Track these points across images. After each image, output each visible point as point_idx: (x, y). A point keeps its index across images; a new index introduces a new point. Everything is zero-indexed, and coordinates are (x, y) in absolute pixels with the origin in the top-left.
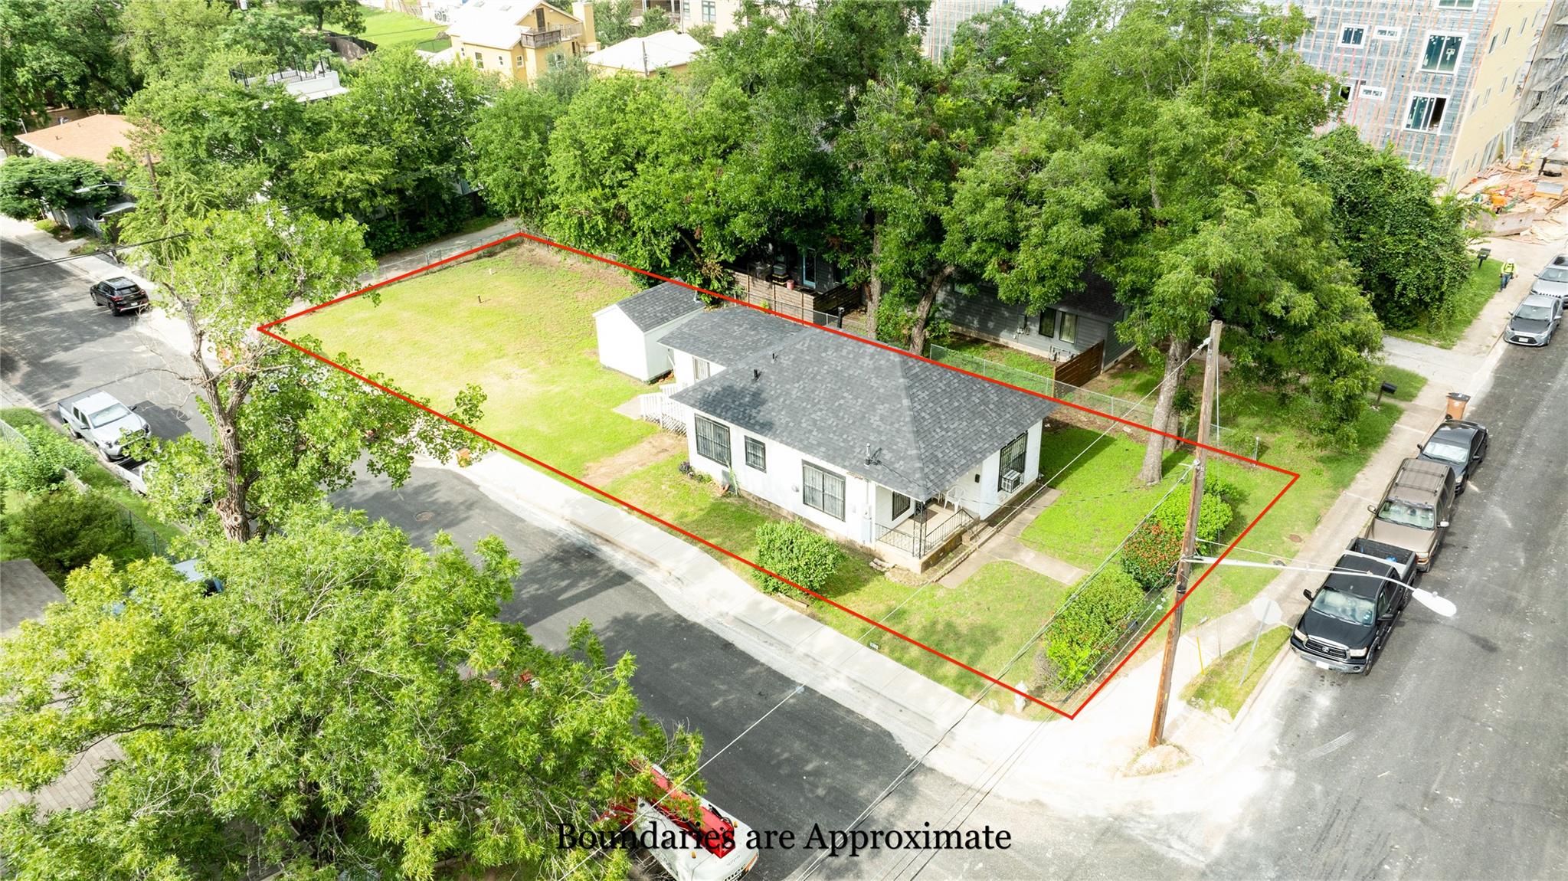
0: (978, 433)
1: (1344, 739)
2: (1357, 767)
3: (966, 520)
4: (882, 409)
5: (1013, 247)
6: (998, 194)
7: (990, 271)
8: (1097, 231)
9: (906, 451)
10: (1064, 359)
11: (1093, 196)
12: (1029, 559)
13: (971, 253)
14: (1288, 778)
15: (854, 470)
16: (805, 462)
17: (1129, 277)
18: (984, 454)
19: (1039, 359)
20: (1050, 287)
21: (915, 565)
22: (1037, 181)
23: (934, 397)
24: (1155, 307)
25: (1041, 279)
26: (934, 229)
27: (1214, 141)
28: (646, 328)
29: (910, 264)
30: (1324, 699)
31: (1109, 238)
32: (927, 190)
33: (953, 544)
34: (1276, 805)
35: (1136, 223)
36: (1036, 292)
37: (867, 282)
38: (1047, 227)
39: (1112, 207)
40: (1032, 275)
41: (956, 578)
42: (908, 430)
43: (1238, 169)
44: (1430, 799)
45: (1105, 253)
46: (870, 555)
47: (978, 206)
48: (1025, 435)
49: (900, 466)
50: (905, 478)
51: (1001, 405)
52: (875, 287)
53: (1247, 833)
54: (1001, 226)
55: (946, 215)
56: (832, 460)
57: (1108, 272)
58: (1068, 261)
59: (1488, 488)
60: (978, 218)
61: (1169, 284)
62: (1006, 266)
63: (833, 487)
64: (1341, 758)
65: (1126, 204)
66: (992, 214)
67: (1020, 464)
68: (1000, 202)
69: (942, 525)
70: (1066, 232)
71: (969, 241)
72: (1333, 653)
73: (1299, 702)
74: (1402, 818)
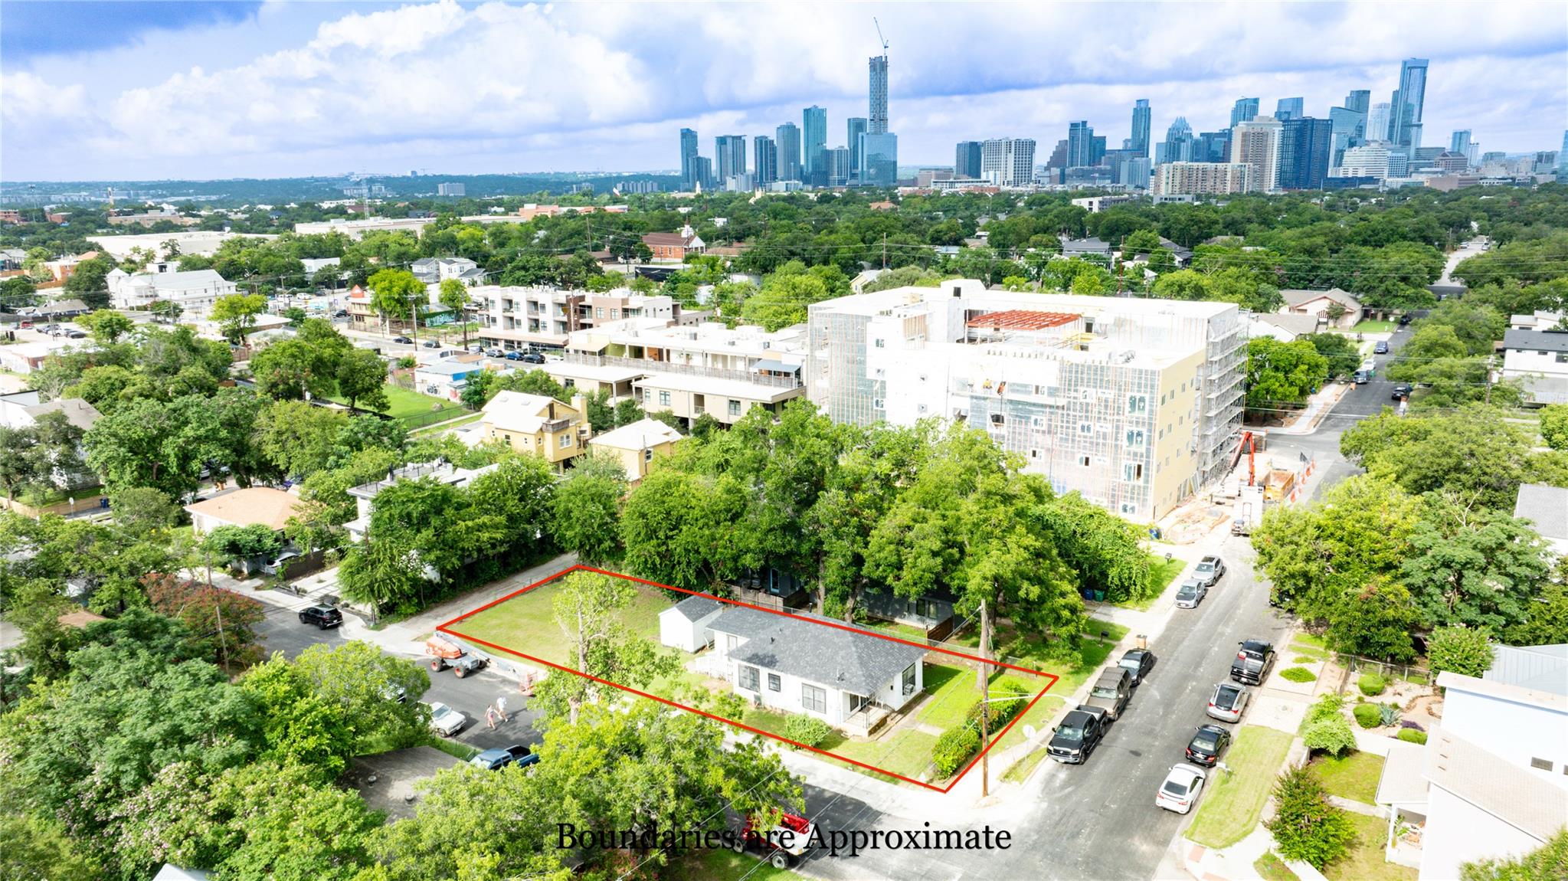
0: (890, 663)
1: (1070, 789)
2: (1074, 798)
3: (887, 711)
4: (842, 653)
5: (900, 568)
6: (891, 543)
7: (890, 580)
8: (939, 560)
9: (856, 672)
10: (931, 628)
11: (936, 545)
12: (922, 728)
13: (879, 573)
14: (1044, 805)
15: (831, 684)
16: (804, 684)
17: (956, 582)
18: (895, 673)
19: (918, 629)
20: (919, 588)
21: (865, 733)
22: (909, 536)
23: (867, 646)
24: (970, 596)
25: (915, 584)
26: (858, 560)
27: (985, 520)
28: (694, 620)
29: (844, 578)
30: (1063, 775)
31: (945, 563)
32: (853, 542)
33: (883, 723)
34: (1040, 814)
35: (957, 556)
36: (914, 590)
37: (817, 589)
38: (916, 558)
39: (944, 549)
40: (911, 582)
41: (885, 738)
42: (856, 662)
43: (997, 532)
44: (1104, 807)
45: (944, 570)
46: (840, 731)
47: (881, 549)
48: (914, 664)
49: (854, 680)
50: (858, 687)
51: (900, 649)
52: (822, 591)
53: (1026, 825)
54: (894, 559)
55: (865, 553)
56: (818, 680)
57: (946, 580)
58: (927, 575)
59: (1152, 682)
60: (882, 555)
61: (971, 586)
62: (898, 578)
63: (819, 696)
64: (1068, 796)
65: (951, 547)
66: (888, 553)
67: (912, 680)
68: (892, 547)
69: (876, 714)
70: (925, 561)
71: (878, 566)
72: (1066, 754)
73: (1052, 777)
74: (1091, 814)
